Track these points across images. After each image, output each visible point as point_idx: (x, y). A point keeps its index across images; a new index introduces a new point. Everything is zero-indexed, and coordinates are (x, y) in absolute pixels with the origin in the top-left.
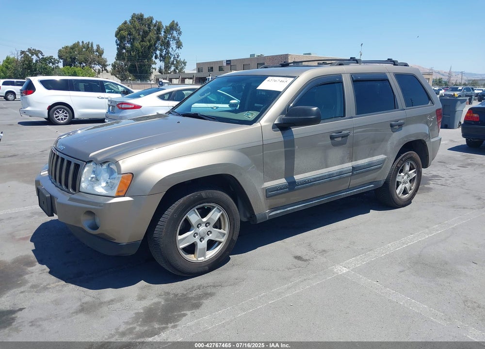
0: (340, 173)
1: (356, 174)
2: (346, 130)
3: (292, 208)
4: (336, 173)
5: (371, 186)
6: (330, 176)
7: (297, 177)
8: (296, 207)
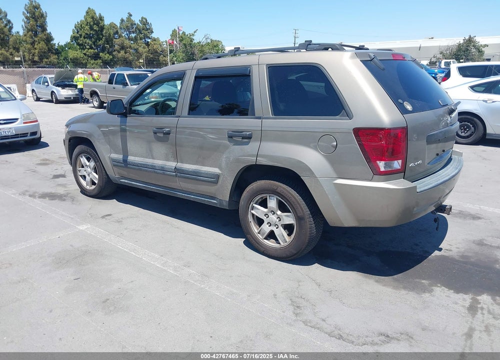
0: (163, 169)
1: (179, 177)
2: (168, 128)
3: (135, 183)
4: (158, 167)
5: (214, 201)
6: (153, 167)
7: (131, 158)
8: (138, 184)
